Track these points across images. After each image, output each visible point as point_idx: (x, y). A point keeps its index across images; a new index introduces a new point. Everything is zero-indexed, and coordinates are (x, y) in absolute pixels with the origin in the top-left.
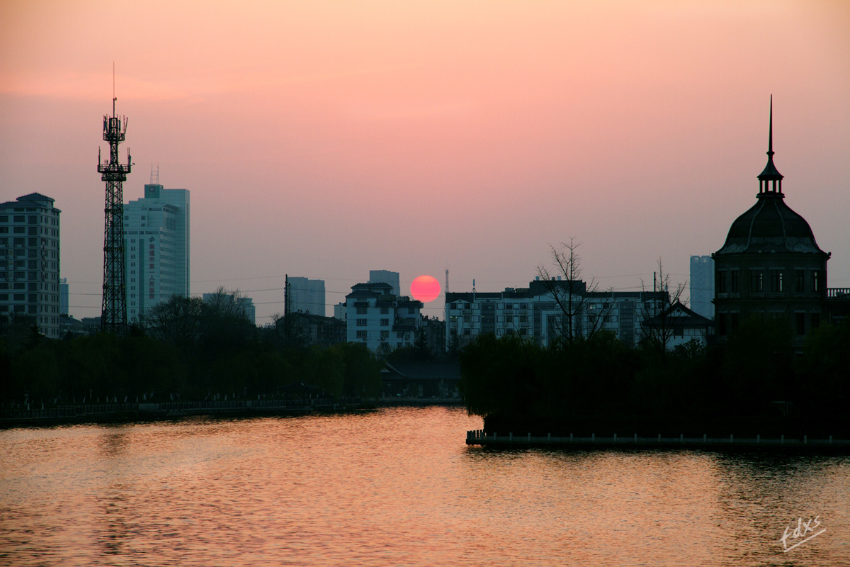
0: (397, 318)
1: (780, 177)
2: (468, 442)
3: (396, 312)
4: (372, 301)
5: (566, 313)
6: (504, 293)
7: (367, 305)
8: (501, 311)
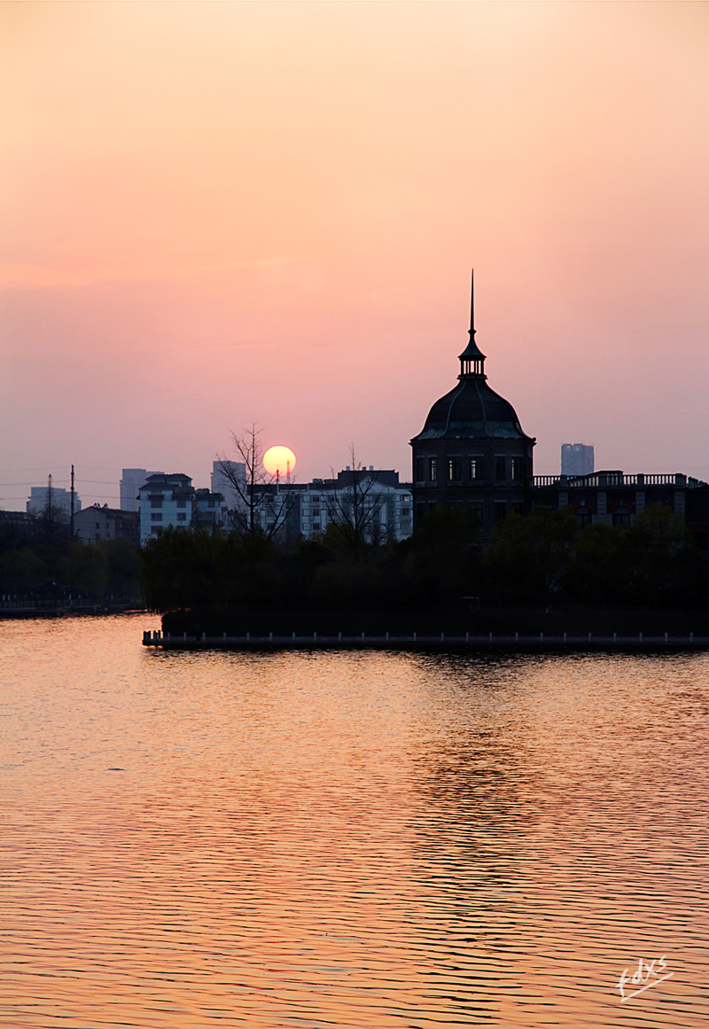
0: (195, 512)
1: (482, 358)
2: (144, 643)
3: (193, 506)
4: (168, 494)
5: (247, 504)
6: (310, 484)
7: (162, 498)
8: (307, 504)
